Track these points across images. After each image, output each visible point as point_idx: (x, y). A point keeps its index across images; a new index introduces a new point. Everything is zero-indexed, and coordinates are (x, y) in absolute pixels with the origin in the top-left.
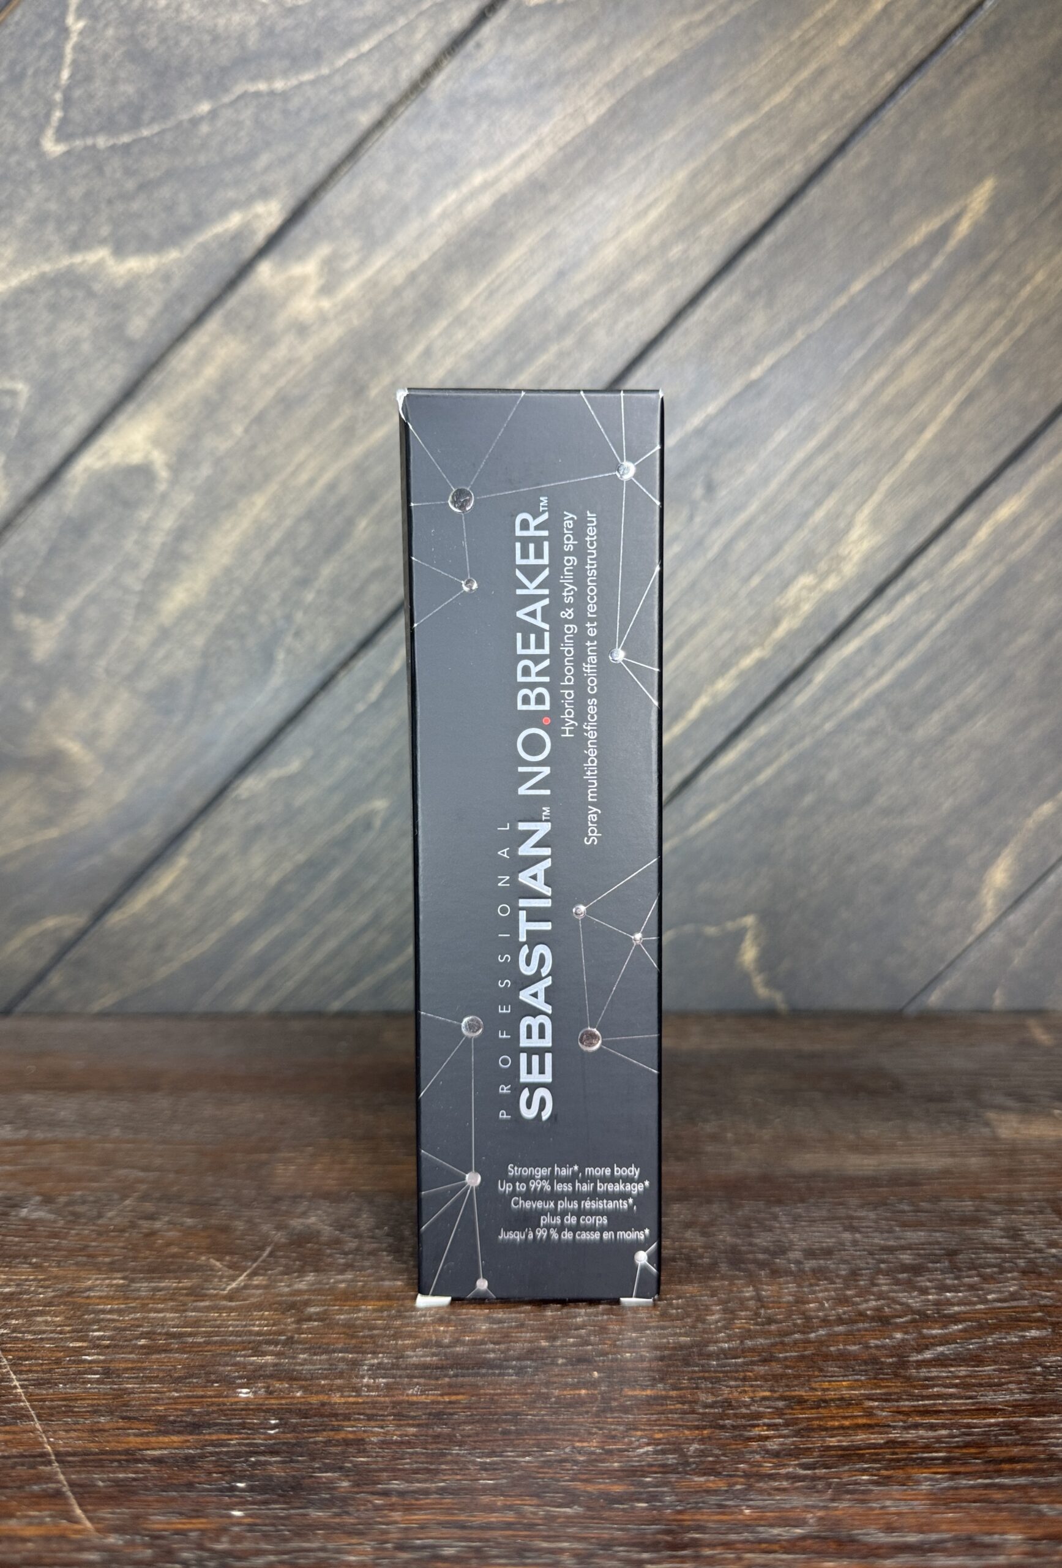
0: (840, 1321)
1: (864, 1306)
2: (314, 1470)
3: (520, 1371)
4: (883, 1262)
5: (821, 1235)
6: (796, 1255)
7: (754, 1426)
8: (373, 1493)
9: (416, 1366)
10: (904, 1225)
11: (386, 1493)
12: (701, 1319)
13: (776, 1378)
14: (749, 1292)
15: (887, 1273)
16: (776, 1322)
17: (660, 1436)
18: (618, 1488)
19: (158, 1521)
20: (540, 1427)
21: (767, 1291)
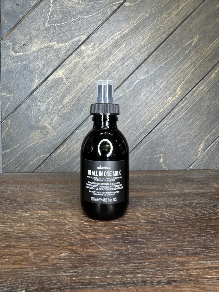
0: (209, 214)
1: (211, 211)
2: (138, 239)
3: (162, 223)
4: (210, 205)
5: (196, 201)
6: (195, 204)
7: (207, 230)
8: (150, 242)
9: (143, 223)
10: (209, 200)
11: (152, 242)
12: (186, 214)
13: (205, 222)
14: (191, 210)
15: (212, 206)
16: (199, 214)
17: (192, 231)
18: (191, 240)
19: (116, 248)
20: (171, 231)
21: (194, 210)
